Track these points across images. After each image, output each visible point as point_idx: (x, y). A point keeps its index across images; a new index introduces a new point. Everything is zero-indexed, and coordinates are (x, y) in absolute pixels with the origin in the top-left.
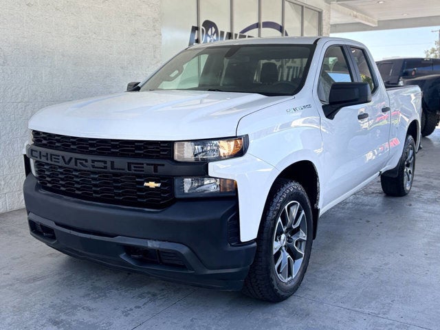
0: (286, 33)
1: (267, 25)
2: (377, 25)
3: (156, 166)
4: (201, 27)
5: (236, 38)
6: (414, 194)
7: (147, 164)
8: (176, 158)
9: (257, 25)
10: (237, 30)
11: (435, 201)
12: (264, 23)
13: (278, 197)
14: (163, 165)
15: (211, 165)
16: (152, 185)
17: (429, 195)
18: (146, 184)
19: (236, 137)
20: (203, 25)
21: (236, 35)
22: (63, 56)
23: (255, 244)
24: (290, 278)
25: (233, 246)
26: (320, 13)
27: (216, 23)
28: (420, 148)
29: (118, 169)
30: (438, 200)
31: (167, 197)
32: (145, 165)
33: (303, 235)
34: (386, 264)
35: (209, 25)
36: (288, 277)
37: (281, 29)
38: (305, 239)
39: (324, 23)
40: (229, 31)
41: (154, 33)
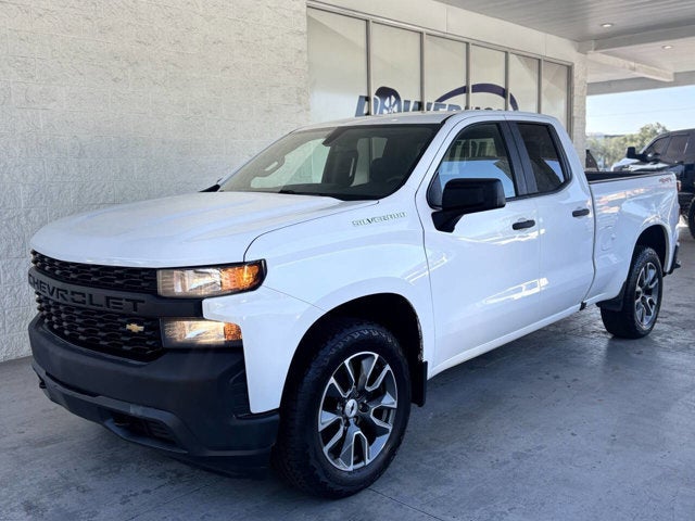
0: (512, 97)
1: (479, 88)
2: (672, 80)
3: (135, 302)
4: (373, 96)
5: (428, 110)
6: (659, 335)
7: (127, 300)
8: (160, 290)
9: (464, 90)
10: (430, 98)
11: (686, 348)
12: (473, 86)
13: (328, 348)
14: (143, 302)
15: (205, 302)
16: (135, 328)
17: (682, 337)
18: (128, 327)
19: (244, 263)
20: (377, 94)
21: (429, 104)
22: (163, 143)
23: (277, 417)
24: (361, 465)
25: (241, 418)
26: (570, 69)
27: (396, 89)
28: (675, 265)
29: (98, 305)
30: (691, 346)
31: (154, 347)
32: (123, 302)
33: (389, 401)
34: (540, 448)
35: (385, 92)
36: (355, 463)
37: (503, 93)
38: (395, 406)
39: (576, 82)
40: (419, 100)
41: (299, 108)
